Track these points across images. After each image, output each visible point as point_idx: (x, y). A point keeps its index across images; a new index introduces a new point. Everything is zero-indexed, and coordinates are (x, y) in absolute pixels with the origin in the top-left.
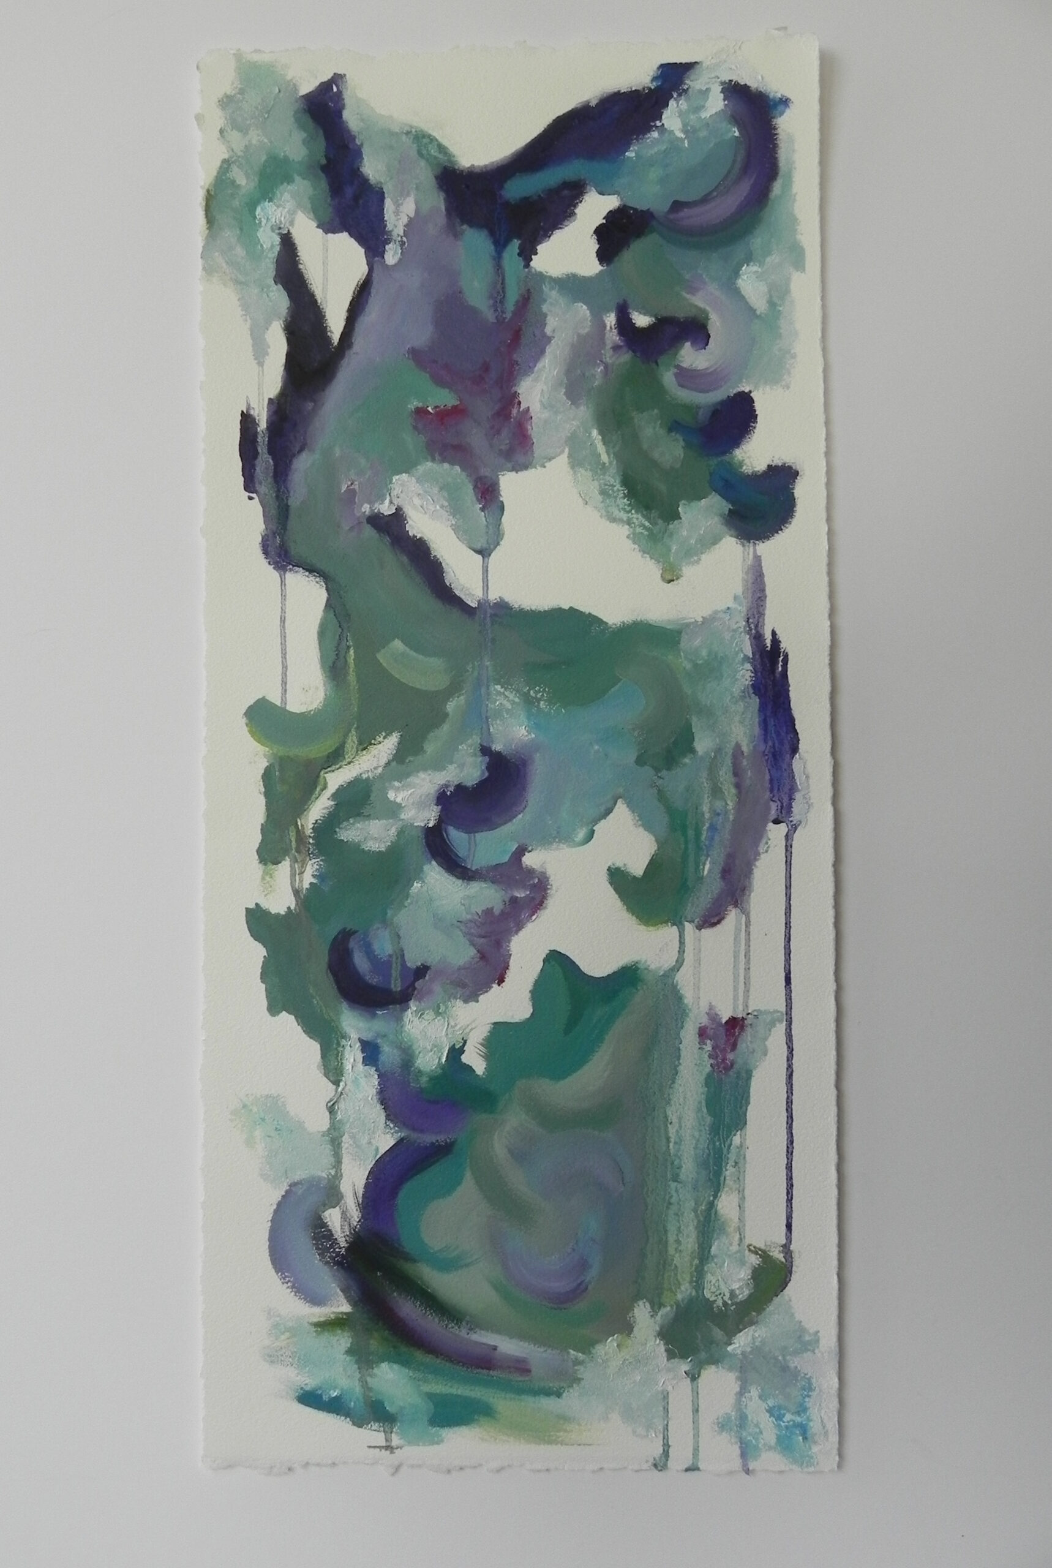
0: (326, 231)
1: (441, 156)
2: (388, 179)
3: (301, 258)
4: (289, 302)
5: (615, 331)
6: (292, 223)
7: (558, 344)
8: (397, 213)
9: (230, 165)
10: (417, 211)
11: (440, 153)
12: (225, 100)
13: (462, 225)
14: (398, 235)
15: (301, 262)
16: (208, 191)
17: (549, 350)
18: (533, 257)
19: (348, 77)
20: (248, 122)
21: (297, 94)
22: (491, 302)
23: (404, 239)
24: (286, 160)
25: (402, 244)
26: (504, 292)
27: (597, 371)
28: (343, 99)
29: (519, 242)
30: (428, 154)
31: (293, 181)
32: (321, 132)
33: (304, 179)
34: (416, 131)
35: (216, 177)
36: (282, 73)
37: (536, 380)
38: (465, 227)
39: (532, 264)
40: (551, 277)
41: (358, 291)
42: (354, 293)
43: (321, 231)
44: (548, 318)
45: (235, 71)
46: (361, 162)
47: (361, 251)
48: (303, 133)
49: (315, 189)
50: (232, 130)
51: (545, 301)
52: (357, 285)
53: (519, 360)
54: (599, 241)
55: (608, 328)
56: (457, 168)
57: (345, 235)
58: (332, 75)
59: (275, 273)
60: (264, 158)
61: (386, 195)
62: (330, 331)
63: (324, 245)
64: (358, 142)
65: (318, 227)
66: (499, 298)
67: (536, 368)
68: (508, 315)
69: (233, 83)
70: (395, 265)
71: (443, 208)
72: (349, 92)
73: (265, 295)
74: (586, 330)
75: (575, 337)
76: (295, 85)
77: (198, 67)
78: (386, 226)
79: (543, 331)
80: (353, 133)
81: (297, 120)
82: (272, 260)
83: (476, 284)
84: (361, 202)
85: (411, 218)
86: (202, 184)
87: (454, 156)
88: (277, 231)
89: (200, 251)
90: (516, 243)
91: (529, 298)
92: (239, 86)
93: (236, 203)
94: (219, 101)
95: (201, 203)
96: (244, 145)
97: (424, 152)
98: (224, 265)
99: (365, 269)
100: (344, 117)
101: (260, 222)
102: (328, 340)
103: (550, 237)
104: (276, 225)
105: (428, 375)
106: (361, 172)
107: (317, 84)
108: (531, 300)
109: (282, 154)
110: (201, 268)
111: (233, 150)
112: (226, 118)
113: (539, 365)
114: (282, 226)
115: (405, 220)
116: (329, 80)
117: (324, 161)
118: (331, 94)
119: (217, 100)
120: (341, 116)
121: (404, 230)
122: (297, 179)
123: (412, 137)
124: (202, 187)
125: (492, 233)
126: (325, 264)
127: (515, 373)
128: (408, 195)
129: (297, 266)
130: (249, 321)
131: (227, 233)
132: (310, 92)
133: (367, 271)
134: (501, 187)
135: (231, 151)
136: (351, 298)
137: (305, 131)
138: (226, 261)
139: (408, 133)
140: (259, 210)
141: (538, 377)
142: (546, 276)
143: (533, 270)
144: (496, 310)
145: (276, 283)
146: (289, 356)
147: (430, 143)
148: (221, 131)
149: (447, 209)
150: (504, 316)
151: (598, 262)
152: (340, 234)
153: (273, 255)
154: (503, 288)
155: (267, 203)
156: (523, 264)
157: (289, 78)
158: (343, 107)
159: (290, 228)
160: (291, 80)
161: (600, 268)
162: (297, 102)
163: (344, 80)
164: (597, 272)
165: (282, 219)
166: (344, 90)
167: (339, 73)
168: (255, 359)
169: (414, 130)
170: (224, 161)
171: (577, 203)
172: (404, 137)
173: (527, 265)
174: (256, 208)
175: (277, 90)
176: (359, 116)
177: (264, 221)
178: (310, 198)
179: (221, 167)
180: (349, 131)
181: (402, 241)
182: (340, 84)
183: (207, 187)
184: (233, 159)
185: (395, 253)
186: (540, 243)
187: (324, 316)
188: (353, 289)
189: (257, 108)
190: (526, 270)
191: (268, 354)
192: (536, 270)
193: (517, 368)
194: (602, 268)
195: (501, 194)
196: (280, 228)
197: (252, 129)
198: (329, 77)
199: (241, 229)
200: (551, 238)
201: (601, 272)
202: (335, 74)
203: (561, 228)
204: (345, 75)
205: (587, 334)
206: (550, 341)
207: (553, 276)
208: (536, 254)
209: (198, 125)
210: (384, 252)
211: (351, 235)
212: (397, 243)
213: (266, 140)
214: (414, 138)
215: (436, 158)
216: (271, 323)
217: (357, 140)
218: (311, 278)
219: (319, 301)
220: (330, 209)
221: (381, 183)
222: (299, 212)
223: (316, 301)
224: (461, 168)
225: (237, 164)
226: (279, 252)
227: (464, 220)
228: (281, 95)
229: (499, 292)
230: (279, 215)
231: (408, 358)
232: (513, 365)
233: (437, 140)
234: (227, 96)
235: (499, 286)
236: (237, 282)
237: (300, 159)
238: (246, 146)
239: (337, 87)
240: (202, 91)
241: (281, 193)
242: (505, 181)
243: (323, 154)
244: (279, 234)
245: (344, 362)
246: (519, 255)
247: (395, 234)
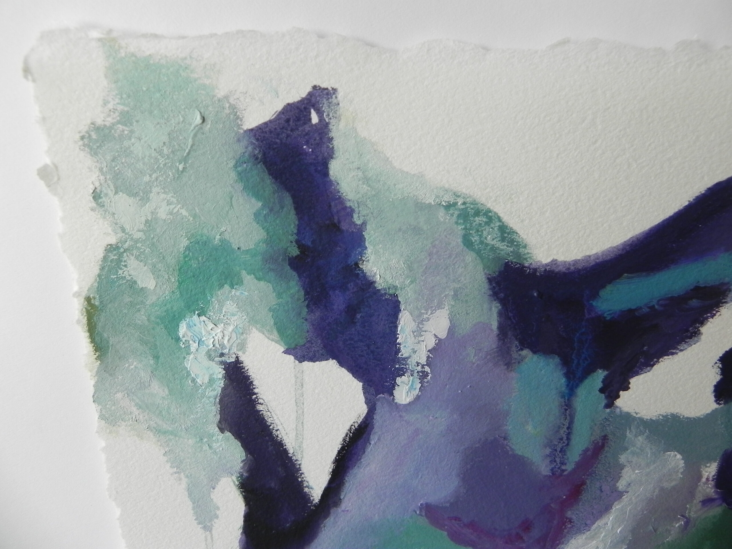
0: (301, 359)
1: (502, 246)
2: (407, 282)
3: (259, 395)
4: (244, 454)
5: (711, 484)
6: (242, 346)
7: (631, 499)
8: (418, 332)
9: (121, 255)
10: (451, 331)
11: (503, 240)
12: (94, 136)
13: (522, 349)
14: (418, 364)
15: (261, 401)
16: (88, 299)
17: (617, 507)
18: (621, 393)
19: (340, 95)
20: (147, 178)
21: (239, 126)
22: (548, 451)
23: (427, 369)
24: (225, 245)
25: (423, 375)
26: (568, 439)
27: (674, 527)
28: (331, 139)
29: (606, 373)
30: (482, 242)
31: (240, 282)
32: (288, 200)
33: (259, 279)
34: (464, 203)
35: (99, 276)
36: (207, 82)
37: (592, 538)
38: (525, 352)
39: (618, 402)
40: (641, 420)
41: (350, 438)
42: (344, 440)
43: (292, 358)
44: (624, 471)
45: (106, 76)
46: (361, 254)
47: (357, 386)
48: (253, 200)
49: (279, 295)
50: (116, 193)
51: (626, 449)
52: (350, 430)
53: (574, 517)
54: (724, 371)
55: (704, 480)
56: (526, 265)
57: (332, 364)
58: (309, 89)
59: (218, 417)
60: (184, 243)
61: (402, 307)
62: (307, 487)
63: (296, 377)
64: (357, 220)
65: (286, 352)
66: (560, 445)
67: (595, 525)
68: (569, 467)
69: (105, 103)
70: (410, 404)
71: (495, 325)
72: (342, 124)
73: (206, 447)
74: (673, 484)
75: (657, 491)
76: (233, 108)
77: (27, 71)
78: (399, 351)
79: (615, 485)
80: (348, 204)
81: (242, 176)
82: (212, 399)
83: (530, 428)
84: (358, 316)
85: (440, 340)
86: (76, 288)
87: (525, 247)
88: (218, 359)
89: (92, 390)
90: (600, 375)
91: (603, 446)
92: (120, 107)
93: (141, 318)
94: (82, 138)
95: (78, 322)
96: (143, 219)
97: (475, 239)
98: (134, 409)
99: (362, 409)
100: (331, 173)
101: (188, 347)
102: (305, 498)
103: (653, 366)
104: (215, 351)
105: (445, 533)
106: (362, 270)
107: (279, 106)
108: (606, 449)
109: (218, 237)
110: (96, 416)
111: (123, 230)
112: (101, 170)
113: (600, 523)
114: (226, 351)
115: (431, 343)
116: (302, 101)
117: (295, 252)
118: (307, 128)
119: (78, 136)
120: (325, 173)
121: (428, 357)
122: (248, 279)
123: (457, 213)
124: (77, 295)
125: (566, 362)
126: (299, 403)
127: (566, 531)
128: (440, 306)
129: (254, 407)
130: (185, 480)
131: (133, 364)
132: (266, 124)
133: (366, 412)
134: (595, 295)
135: (119, 230)
136: (340, 446)
137: (257, 196)
138: (136, 405)
139: (449, 206)
140: (183, 329)
141: (596, 534)
142: (634, 419)
143: (618, 410)
144: (554, 461)
145: (222, 430)
146: (248, 518)
147: (487, 223)
148: (96, 196)
149: (501, 328)
150: (563, 467)
151: (713, 399)
152: (324, 363)
153: (215, 393)
154: (569, 434)
155: (195, 317)
156: (604, 402)
157: (220, 94)
158: (330, 155)
159: (240, 354)
160: (227, 97)
161: (715, 406)
162: (239, 140)
163: (334, 100)
164: (709, 411)
165: (226, 342)
166: (333, 121)
167: (323, 86)
168: (199, 523)
169: (460, 201)
170: (110, 249)
171: (707, 318)
172: (441, 213)
173: (610, 405)
174: (178, 326)
175: (199, 120)
176: (360, 174)
177: (194, 346)
178: (270, 310)
179: (105, 258)
180: (340, 200)
181: (423, 372)
182: (325, 108)
183: (84, 294)
184: (126, 246)
185: (411, 388)
186: (637, 374)
187: (299, 469)
188: (344, 435)
189: (160, 152)
190: (608, 410)
191: (217, 517)
192: (621, 411)
193: (569, 526)
194: (717, 406)
195: (591, 305)
196: (222, 355)
197: (155, 190)
198: (304, 95)
199: (156, 357)
200: (655, 367)
201: (714, 411)
202: (315, 87)
203: (673, 354)
204: (335, 90)
205: (674, 488)
206: (621, 497)
207: (645, 417)
208: (627, 388)
209: (48, 186)
210: (393, 386)
211: (341, 364)
212: (416, 374)
213: (184, 212)
214: (459, 216)
215: (493, 249)
216: (218, 480)
217: (355, 216)
218: (277, 421)
219: (291, 451)
220: (306, 326)
221: (396, 288)
222: (254, 330)
223: (286, 452)
224: (533, 266)
225: (135, 252)
226: (224, 389)
227: (524, 344)
228: (208, 127)
229: (561, 439)
230: (220, 335)
231: (421, 515)
232: (564, 524)
233: (499, 219)
234: (98, 129)
235: (563, 432)
236: (158, 431)
237: (252, 247)
238: (147, 221)
239: (319, 112)
240: (44, 119)
241: (219, 302)
242: (603, 286)
243: (294, 238)
244: (222, 363)
245: (329, 521)
246: (602, 391)
247: (412, 363)
